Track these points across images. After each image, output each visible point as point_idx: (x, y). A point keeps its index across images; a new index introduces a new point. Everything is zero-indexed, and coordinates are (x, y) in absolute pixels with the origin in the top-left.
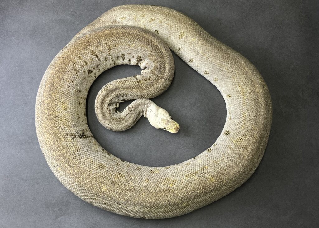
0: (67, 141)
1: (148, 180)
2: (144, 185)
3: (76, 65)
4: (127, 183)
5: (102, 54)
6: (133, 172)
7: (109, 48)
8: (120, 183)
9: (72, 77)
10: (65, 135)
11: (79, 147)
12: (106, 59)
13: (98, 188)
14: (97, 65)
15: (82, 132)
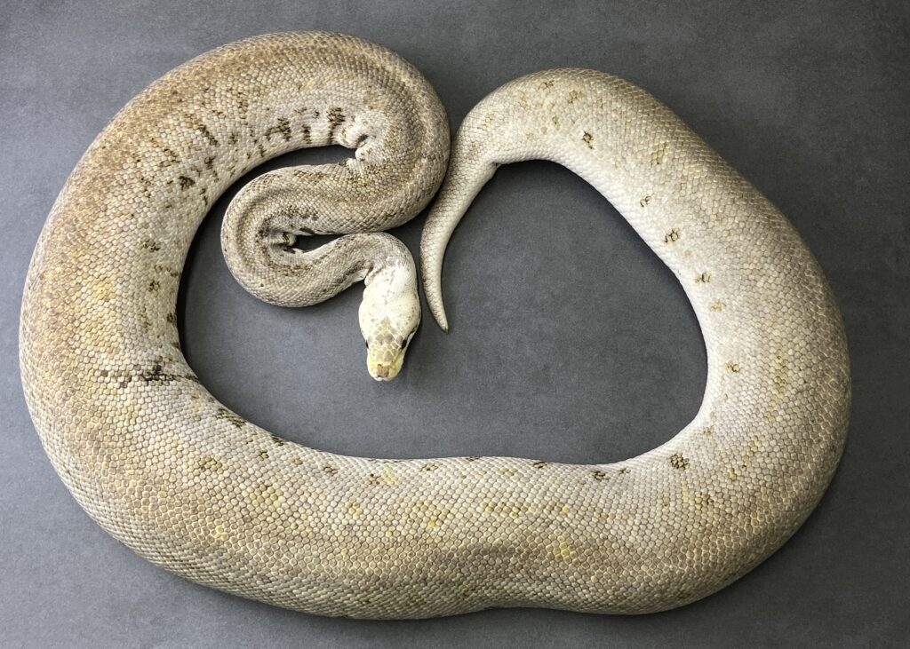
0: (105, 392)
1: (358, 505)
2: (345, 522)
3: (145, 165)
4: (292, 516)
5: (221, 121)
6: (312, 479)
7: (241, 103)
8: (271, 516)
9: (131, 201)
10: (97, 373)
11: (140, 409)
12: (233, 139)
13: (202, 533)
14: (207, 160)
15: (153, 364)
